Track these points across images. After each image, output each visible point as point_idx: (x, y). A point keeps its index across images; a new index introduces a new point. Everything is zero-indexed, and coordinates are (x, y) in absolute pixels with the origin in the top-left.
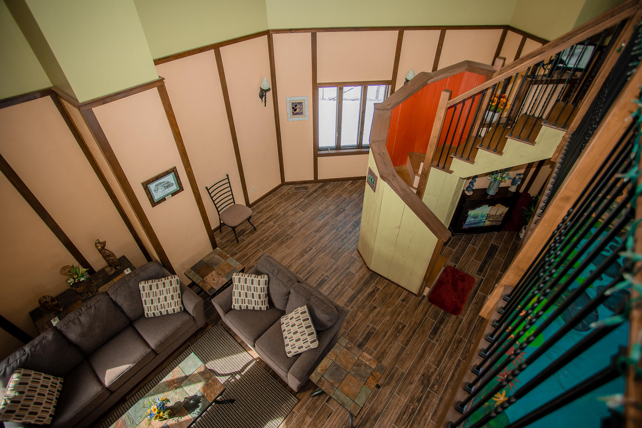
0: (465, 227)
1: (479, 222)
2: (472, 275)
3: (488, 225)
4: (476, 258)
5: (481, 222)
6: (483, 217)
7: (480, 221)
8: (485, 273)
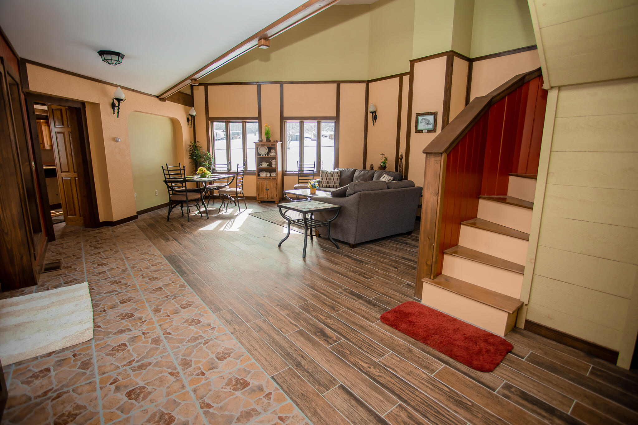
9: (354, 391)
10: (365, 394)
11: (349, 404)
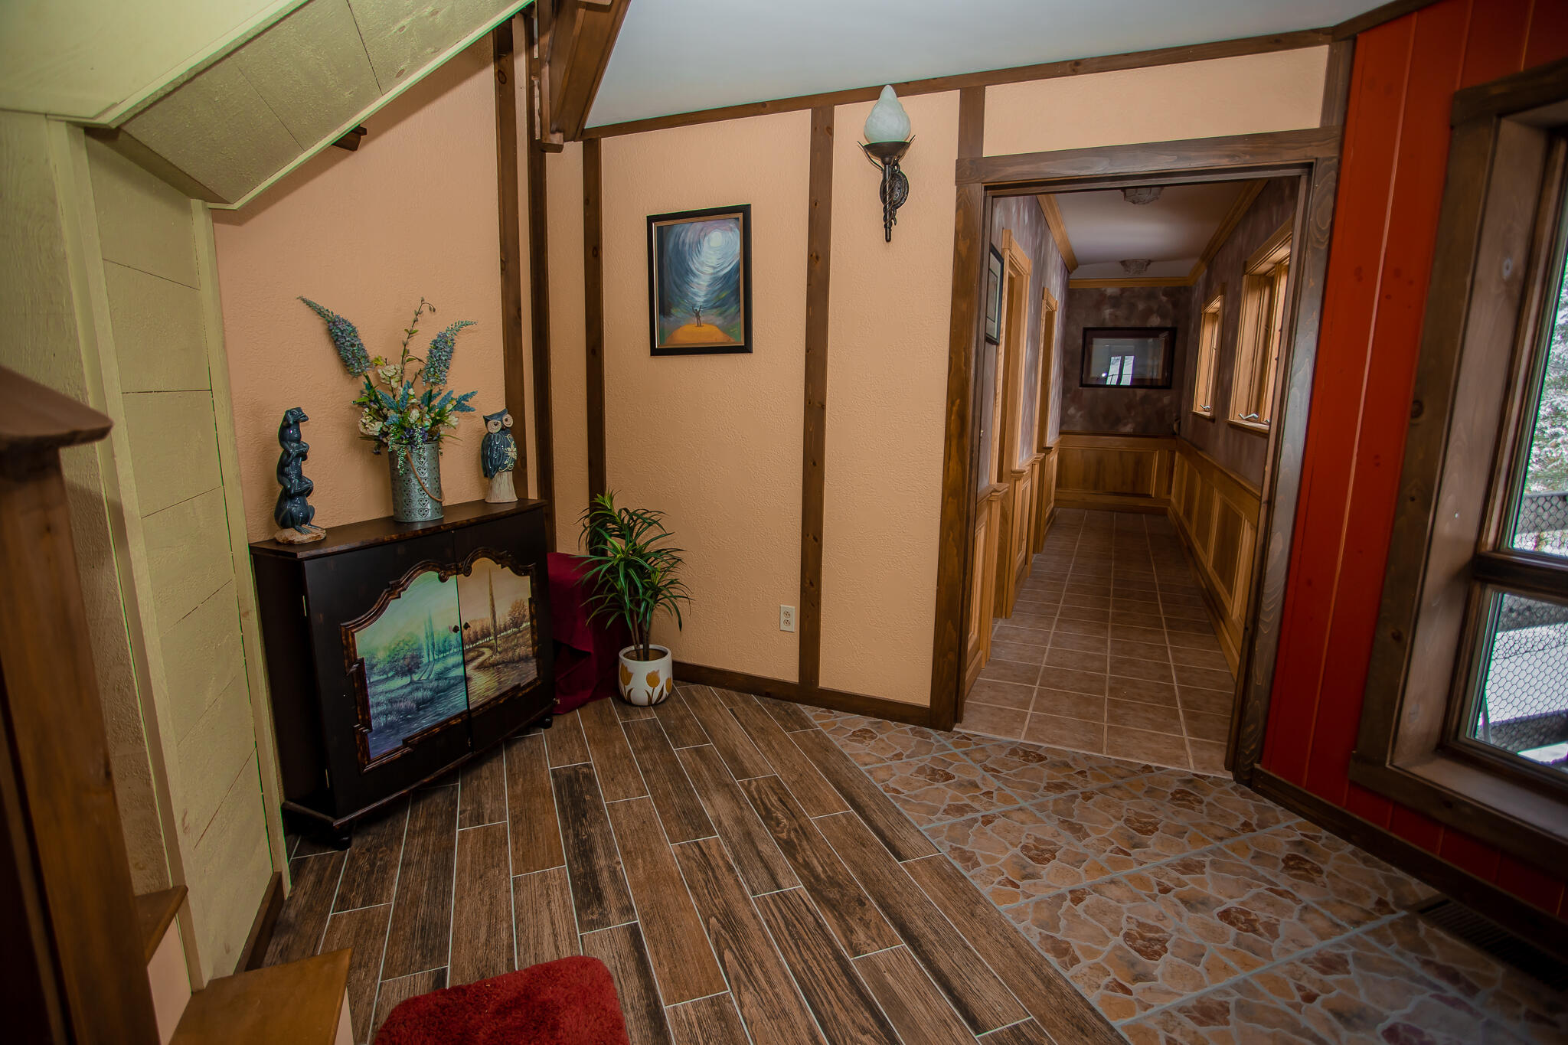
0: (383, 748)
1: (440, 694)
2: (566, 954)
3: (492, 694)
4: (526, 862)
5: (450, 687)
6: (443, 650)
7: (443, 683)
8: (622, 893)
9: (949, 1009)
10: (923, 994)
11: (968, 982)
